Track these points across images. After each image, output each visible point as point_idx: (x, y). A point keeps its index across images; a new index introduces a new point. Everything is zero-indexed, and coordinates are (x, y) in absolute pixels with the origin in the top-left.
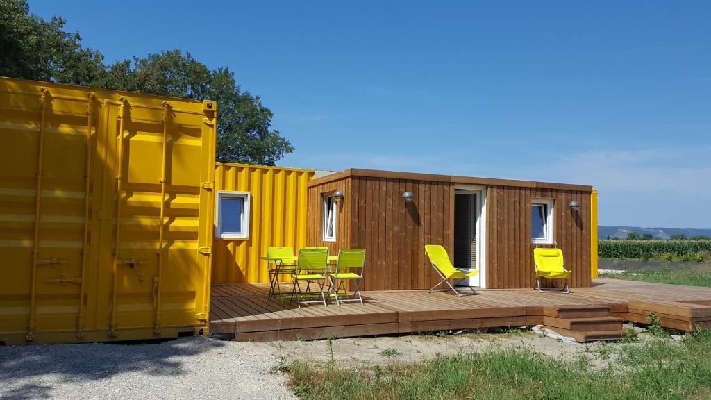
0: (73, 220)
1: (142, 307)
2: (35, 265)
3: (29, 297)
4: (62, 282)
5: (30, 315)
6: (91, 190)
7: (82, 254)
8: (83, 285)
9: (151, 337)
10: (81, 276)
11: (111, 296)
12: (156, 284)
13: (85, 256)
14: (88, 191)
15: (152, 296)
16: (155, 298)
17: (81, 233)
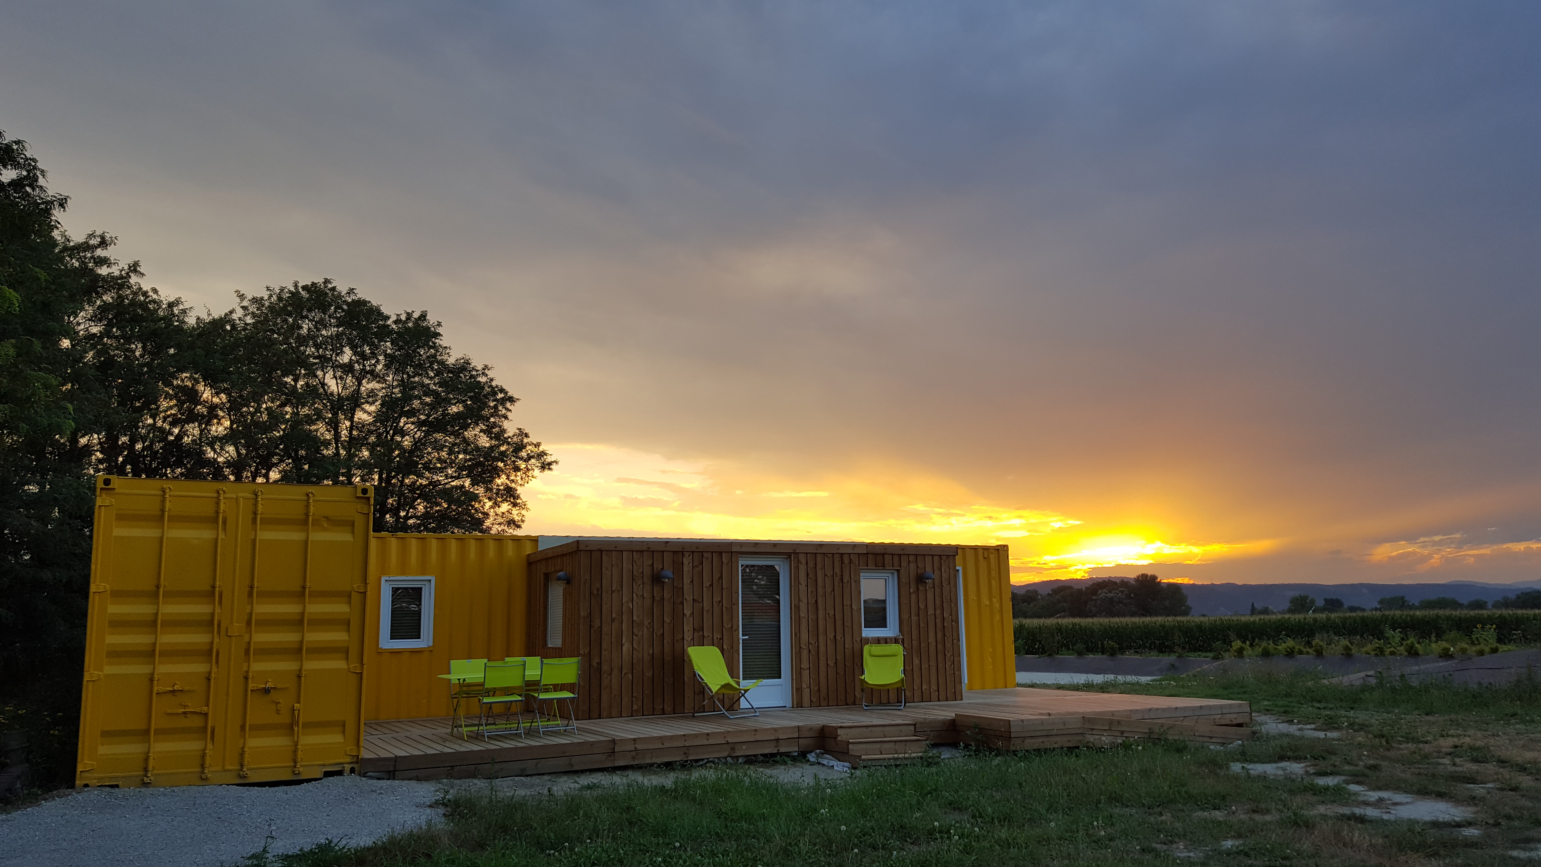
0: (199, 638)
1: (280, 742)
2: (154, 694)
3: (147, 732)
4: (185, 713)
5: (148, 753)
6: (220, 603)
7: (209, 679)
8: (210, 716)
9: (289, 777)
10: (208, 706)
11: (243, 727)
12: (296, 713)
13: (212, 681)
14: (217, 603)
15: (290, 728)
16: (296, 729)
17: (208, 653)
